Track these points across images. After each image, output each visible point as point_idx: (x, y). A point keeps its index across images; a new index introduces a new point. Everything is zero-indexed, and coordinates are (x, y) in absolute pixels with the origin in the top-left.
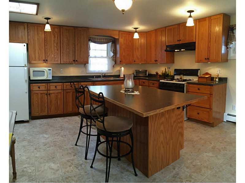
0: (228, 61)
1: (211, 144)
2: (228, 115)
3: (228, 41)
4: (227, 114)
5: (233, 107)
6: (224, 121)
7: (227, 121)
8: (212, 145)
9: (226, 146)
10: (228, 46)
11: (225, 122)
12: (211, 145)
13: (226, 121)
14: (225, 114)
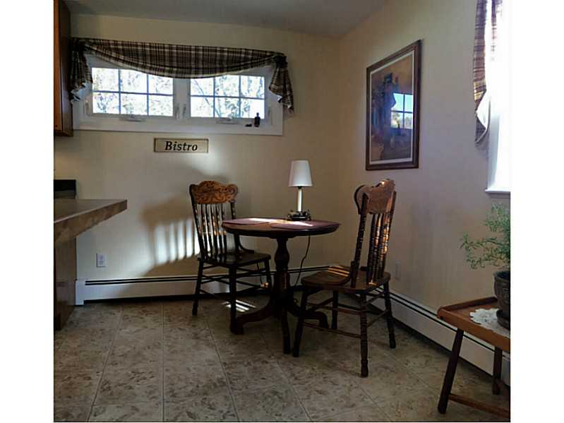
0: (75, 133)
1: (90, 378)
2: (88, 283)
3: (71, 77)
4: (84, 283)
5: (99, 260)
6: (77, 304)
7: (86, 302)
8: (96, 383)
9: (135, 367)
10: (72, 92)
11: (81, 306)
12: (91, 384)
13: (82, 303)
14: (80, 284)
